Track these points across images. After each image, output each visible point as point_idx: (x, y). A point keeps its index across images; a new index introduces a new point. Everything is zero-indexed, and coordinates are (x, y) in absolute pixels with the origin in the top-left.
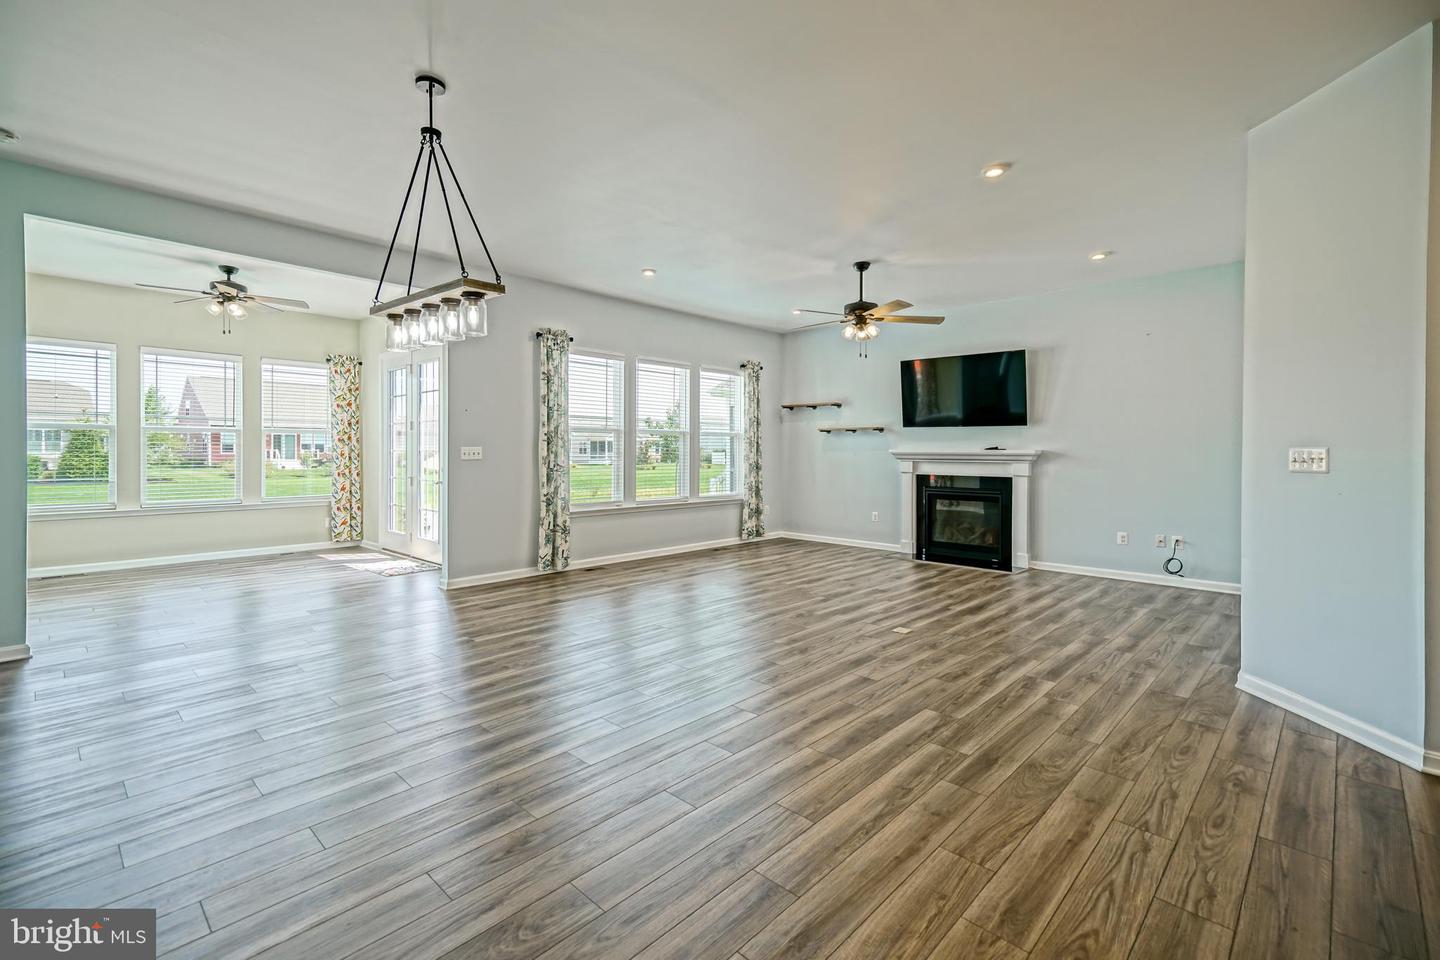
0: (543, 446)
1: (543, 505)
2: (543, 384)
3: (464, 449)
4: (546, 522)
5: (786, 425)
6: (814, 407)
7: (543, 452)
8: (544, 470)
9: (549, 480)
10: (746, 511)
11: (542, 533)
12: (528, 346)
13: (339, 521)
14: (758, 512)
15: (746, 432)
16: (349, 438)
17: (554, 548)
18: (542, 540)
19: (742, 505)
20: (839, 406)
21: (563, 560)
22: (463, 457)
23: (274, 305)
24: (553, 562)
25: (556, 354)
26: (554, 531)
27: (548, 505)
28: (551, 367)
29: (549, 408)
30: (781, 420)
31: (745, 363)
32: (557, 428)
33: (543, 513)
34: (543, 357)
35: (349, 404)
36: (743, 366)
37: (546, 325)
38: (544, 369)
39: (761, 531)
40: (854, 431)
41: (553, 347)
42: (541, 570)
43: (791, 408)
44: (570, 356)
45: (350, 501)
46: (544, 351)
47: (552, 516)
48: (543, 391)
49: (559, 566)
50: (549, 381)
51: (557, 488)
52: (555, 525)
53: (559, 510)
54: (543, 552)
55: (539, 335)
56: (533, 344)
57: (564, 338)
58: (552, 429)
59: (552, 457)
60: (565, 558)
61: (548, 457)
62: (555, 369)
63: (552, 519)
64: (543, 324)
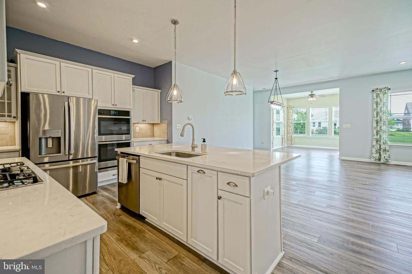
0: (375, 124)
1: (375, 142)
2: (375, 105)
3: (344, 125)
4: (376, 147)
7: (375, 126)
8: (375, 131)
9: (377, 134)
11: (374, 150)
17: (380, 155)
18: (375, 152)
21: (384, 160)
22: (344, 127)
24: (380, 160)
25: (381, 95)
26: (380, 150)
27: (377, 141)
28: (378, 99)
29: (378, 112)
33: (375, 144)
34: (375, 97)
37: (376, 88)
38: (375, 101)
41: (380, 93)
42: (373, 160)
44: (390, 94)
46: (375, 95)
48: (375, 107)
49: (382, 161)
50: (377, 104)
51: (380, 136)
52: (380, 148)
53: (382, 144)
54: (374, 155)
55: (373, 91)
56: (371, 94)
57: (386, 89)
58: (379, 118)
59: (379, 127)
60: (386, 159)
61: (377, 127)
62: (381, 100)
63: (379, 146)
64: (374, 87)
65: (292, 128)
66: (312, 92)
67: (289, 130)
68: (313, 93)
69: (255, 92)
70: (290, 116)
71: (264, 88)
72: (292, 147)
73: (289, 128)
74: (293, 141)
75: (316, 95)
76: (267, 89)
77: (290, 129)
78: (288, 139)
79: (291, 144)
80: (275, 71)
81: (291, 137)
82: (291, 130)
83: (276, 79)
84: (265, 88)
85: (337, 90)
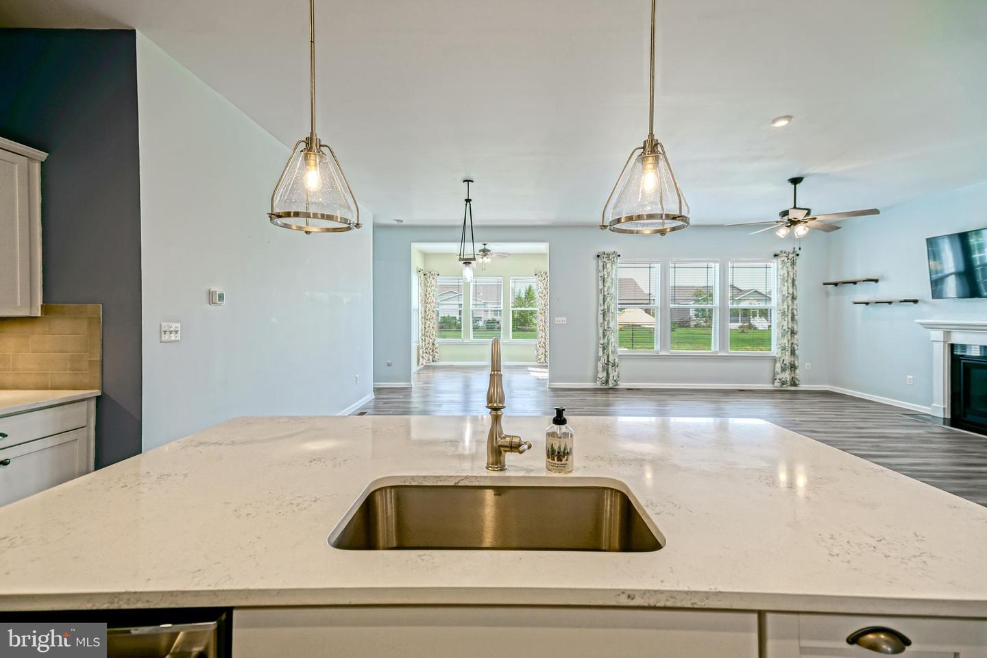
0: (601, 317)
1: (601, 350)
2: (601, 283)
3: (556, 319)
4: (602, 359)
5: (832, 299)
6: (855, 283)
7: (601, 320)
8: (601, 330)
9: (604, 336)
10: (778, 365)
11: (600, 365)
12: (592, 263)
13: (540, 352)
14: (793, 367)
15: (778, 305)
16: (545, 312)
17: (608, 374)
18: (600, 369)
19: (775, 360)
20: (876, 281)
21: (613, 381)
22: (556, 323)
23: (503, 255)
24: (607, 382)
25: (609, 266)
26: (607, 364)
27: (604, 349)
28: (605, 273)
29: (604, 296)
30: (827, 294)
31: (778, 252)
32: (608, 307)
33: (601, 353)
34: (601, 268)
35: (545, 296)
36: (775, 255)
37: (602, 251)
38: (601, 274)
39: (797, 382)
40: (890, 303)
41: (607, 261)
42: (598, 385)
43: (836, 284)
44: (619, 265)
45: (544, 343)
46: (601, 264)
47: (606, 356)
48: (601, 286)
49: (611, 384)
50: (604, 281)
51: (609, 341)
52: (608, 361)
53: (610, 353)
54: (600, 375)
55: (598, 256)
56: (595, 262)
57: (614, 255)
58: (606, 307)
59: (606, 322)
60: (615, 381)
61: (603, 323)
62: (608, 273)
63: (606, 357)
64: (600, 250)
65: (434, 324)
66: (485, 244)
67: (429, 327)
68: (487, 247)
69: (377, 227)
70: (431, 295)
71: (398, 221)
72: (434, 368)
73: (428, 322)
74: (436, 354)
75: (491, 252)
76: (406, 222)
77: (432, 324)
78: (427, 348)
79: (433, 361)
80: (464, 181)
81: (433, 344)
82: (433, 328)
83: (468, 201)
84: (402, 221)
85: (543, 247)
